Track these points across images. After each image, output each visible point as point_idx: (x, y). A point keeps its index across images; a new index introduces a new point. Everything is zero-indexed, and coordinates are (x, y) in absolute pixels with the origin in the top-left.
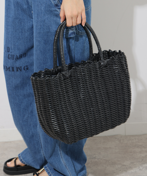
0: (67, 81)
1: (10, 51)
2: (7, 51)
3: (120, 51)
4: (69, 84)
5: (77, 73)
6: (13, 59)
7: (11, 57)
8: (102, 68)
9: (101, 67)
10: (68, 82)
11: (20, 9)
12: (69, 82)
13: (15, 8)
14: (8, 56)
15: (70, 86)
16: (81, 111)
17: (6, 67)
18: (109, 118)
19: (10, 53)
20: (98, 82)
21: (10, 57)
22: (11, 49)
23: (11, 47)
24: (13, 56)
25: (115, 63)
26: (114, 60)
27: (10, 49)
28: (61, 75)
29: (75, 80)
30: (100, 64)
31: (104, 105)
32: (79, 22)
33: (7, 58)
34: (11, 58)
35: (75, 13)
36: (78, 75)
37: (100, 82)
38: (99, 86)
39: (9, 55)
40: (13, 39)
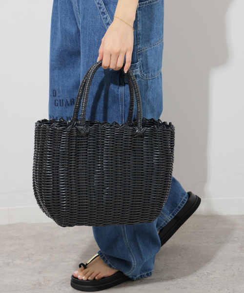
0: (82, 140)
1: (57, 95)
2: (52, 95)
3: (170, 123)
4: (83, 145)
5: (98, 134)
6: (62, 105)
7: (59, 103)
8: (135, 137)
9: (134, 135)
10: (82, 142)
11: (68, 39)
12: (85, 142)
13: (62, 37)
14: (55, 102)
15: (83, 148)
16: (90, 187)
17: (53, 117)
18: (127, 208)
19: (57, 98)
20: (126, 154)
21: (57, 104)
22: (59, 92)
23: (59, 89)
24: (61, 101)
25: (155, 136)
26: (155, 131)
27: (57, 92)
28: (74, 128)
29: (94, 143)
30: (134, 130)
31: (126, 188)
32: (120, 65)
33: (54, 106)
34: (59, 105)
35: (116, 49)
36: (98, 136)
37: (128, 154)
38: (125, 160)
39: (55, 100)
40: (62, 77)
